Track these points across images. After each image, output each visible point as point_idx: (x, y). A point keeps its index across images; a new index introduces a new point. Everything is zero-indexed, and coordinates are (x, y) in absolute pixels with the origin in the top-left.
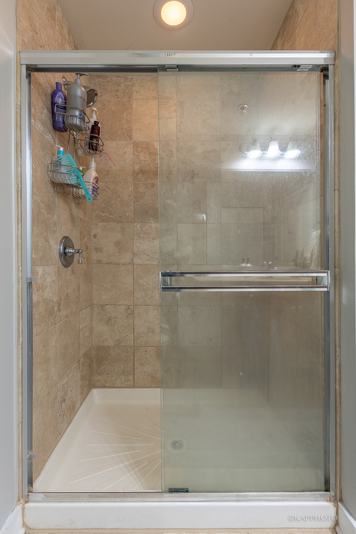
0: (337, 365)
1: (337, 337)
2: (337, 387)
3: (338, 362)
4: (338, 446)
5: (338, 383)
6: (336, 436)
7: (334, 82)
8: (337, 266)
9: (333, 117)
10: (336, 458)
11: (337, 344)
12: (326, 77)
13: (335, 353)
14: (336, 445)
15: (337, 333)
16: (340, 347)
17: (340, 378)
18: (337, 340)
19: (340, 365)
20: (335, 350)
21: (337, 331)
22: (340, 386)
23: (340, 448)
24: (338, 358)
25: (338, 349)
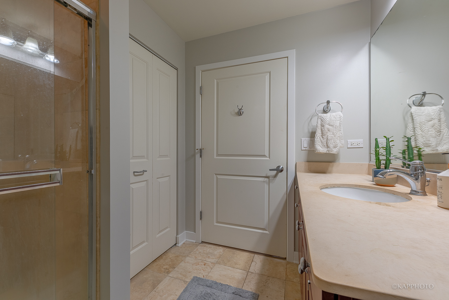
0: (98, 230)
1: (98, 211)
2: (98, 245)
3: (98, 228)
4: (98, 286)
5: (98, 243)
6: (97, 280)
7: (96, 34)
8: (98, 162)
9: (95, 57)
10: (96, 295)
11: (98, 216)
12: (90, 25)
13: (97, 222)
14: (96, 286)
15: (98, 208)
16: (100, 217)
17: (100, 238)
18: (98, 213)
19: (100, 230)
20: (97, 220)
21: (98, 207)
22: (100, 244)
23: (100, 286)
24: (98, 225)
25: (98, 219)
